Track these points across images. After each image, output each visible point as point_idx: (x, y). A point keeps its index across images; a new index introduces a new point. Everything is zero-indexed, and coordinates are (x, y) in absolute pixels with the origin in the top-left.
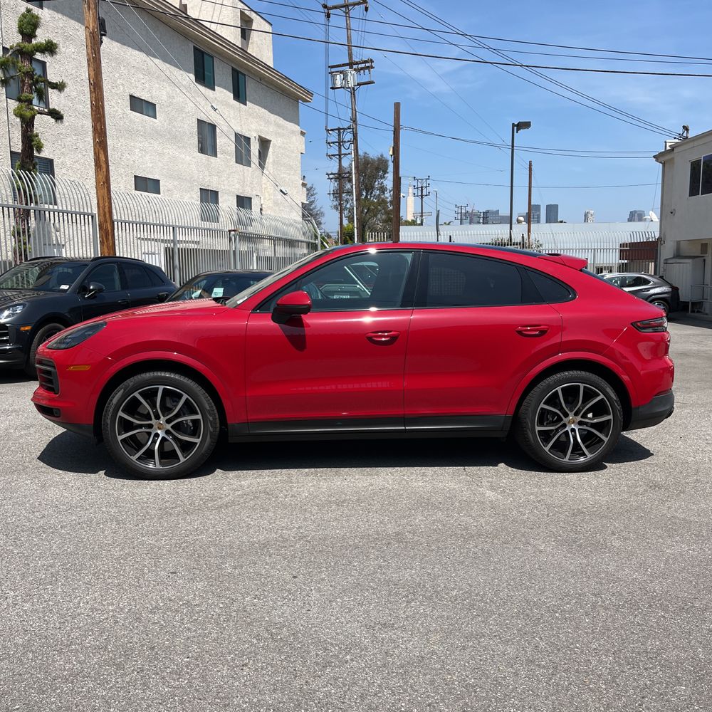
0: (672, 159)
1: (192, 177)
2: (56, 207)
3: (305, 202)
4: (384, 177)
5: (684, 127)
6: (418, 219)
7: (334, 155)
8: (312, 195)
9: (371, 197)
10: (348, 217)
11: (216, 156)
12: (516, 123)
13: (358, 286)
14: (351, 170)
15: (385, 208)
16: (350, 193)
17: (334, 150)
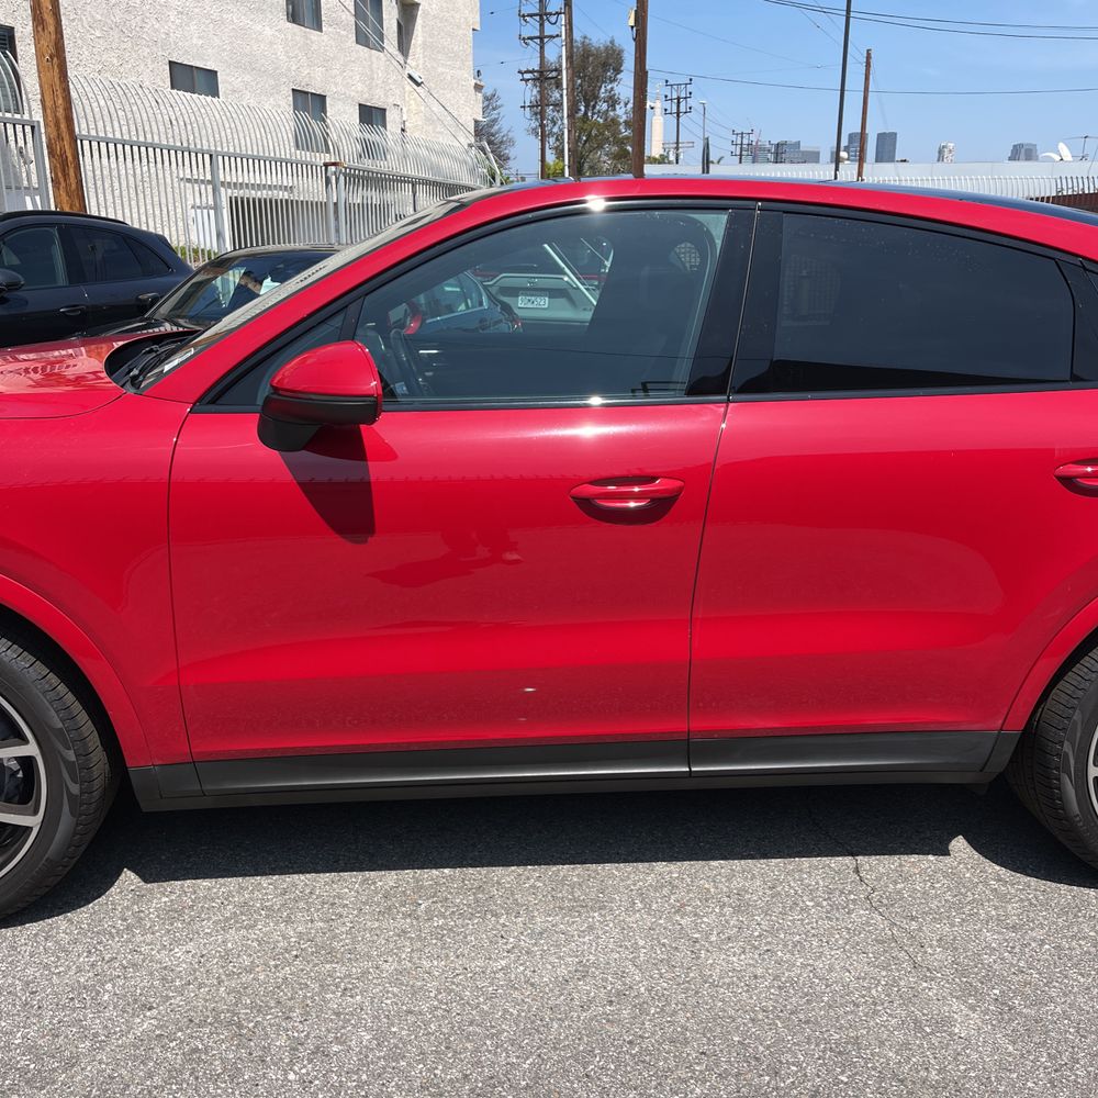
1: (277, 68)
2: (17, 116)
3: (481, 119)
4: (615, 80)
6: (671, 153)
7: (531, 38)
8: (494, 109)
9: (593, 114)
10: (556, 148)
11: (320, 29)
13: (566, 279)
14: (561, 66)
15: (616, 133)
16: (558, 105)
17: (532, 28)
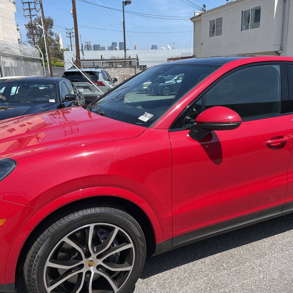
0: (200, 20)
3: (20, 38)
4: (52, 28)
5: (204, 5)
6: (70, 48)
7: (27, 16)
12: (124, 1)
17: (27, 13)
